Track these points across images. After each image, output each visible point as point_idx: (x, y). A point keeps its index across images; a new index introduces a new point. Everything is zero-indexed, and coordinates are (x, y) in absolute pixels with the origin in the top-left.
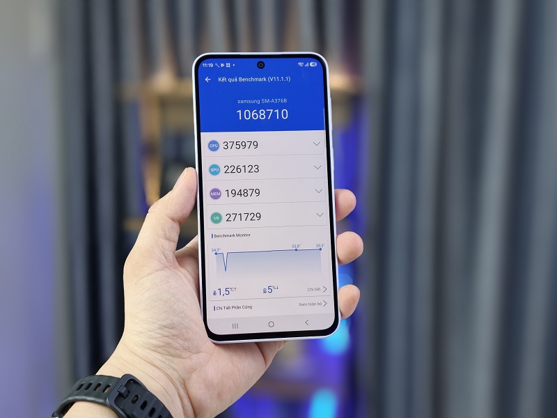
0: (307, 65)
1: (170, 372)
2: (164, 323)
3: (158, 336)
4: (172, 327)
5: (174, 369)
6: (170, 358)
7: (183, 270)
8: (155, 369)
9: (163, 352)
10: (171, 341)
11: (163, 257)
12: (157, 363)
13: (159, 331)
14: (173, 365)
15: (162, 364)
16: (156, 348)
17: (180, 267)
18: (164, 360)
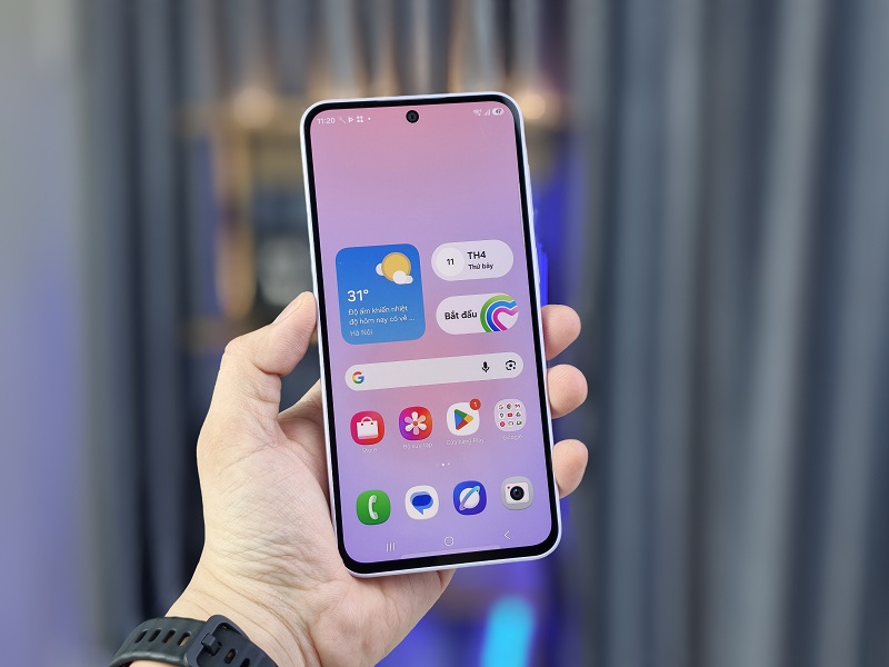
0: (488, 113)
1: (285, 611)
2: (271, 537)
3: (263, 556)
4: (284, 541)
5: (292, 607)
6: (286, 589)
7: (295, 446)
8: (259, 609)
9: (273, 580)
10: (284, 563)
11: (260, 429)
12: (264, 598)
13: (265, 549)
14: (289, 601)
15: (272, 600)
16: (261, 576)
17: (289, 441)
18: (275, 593)
